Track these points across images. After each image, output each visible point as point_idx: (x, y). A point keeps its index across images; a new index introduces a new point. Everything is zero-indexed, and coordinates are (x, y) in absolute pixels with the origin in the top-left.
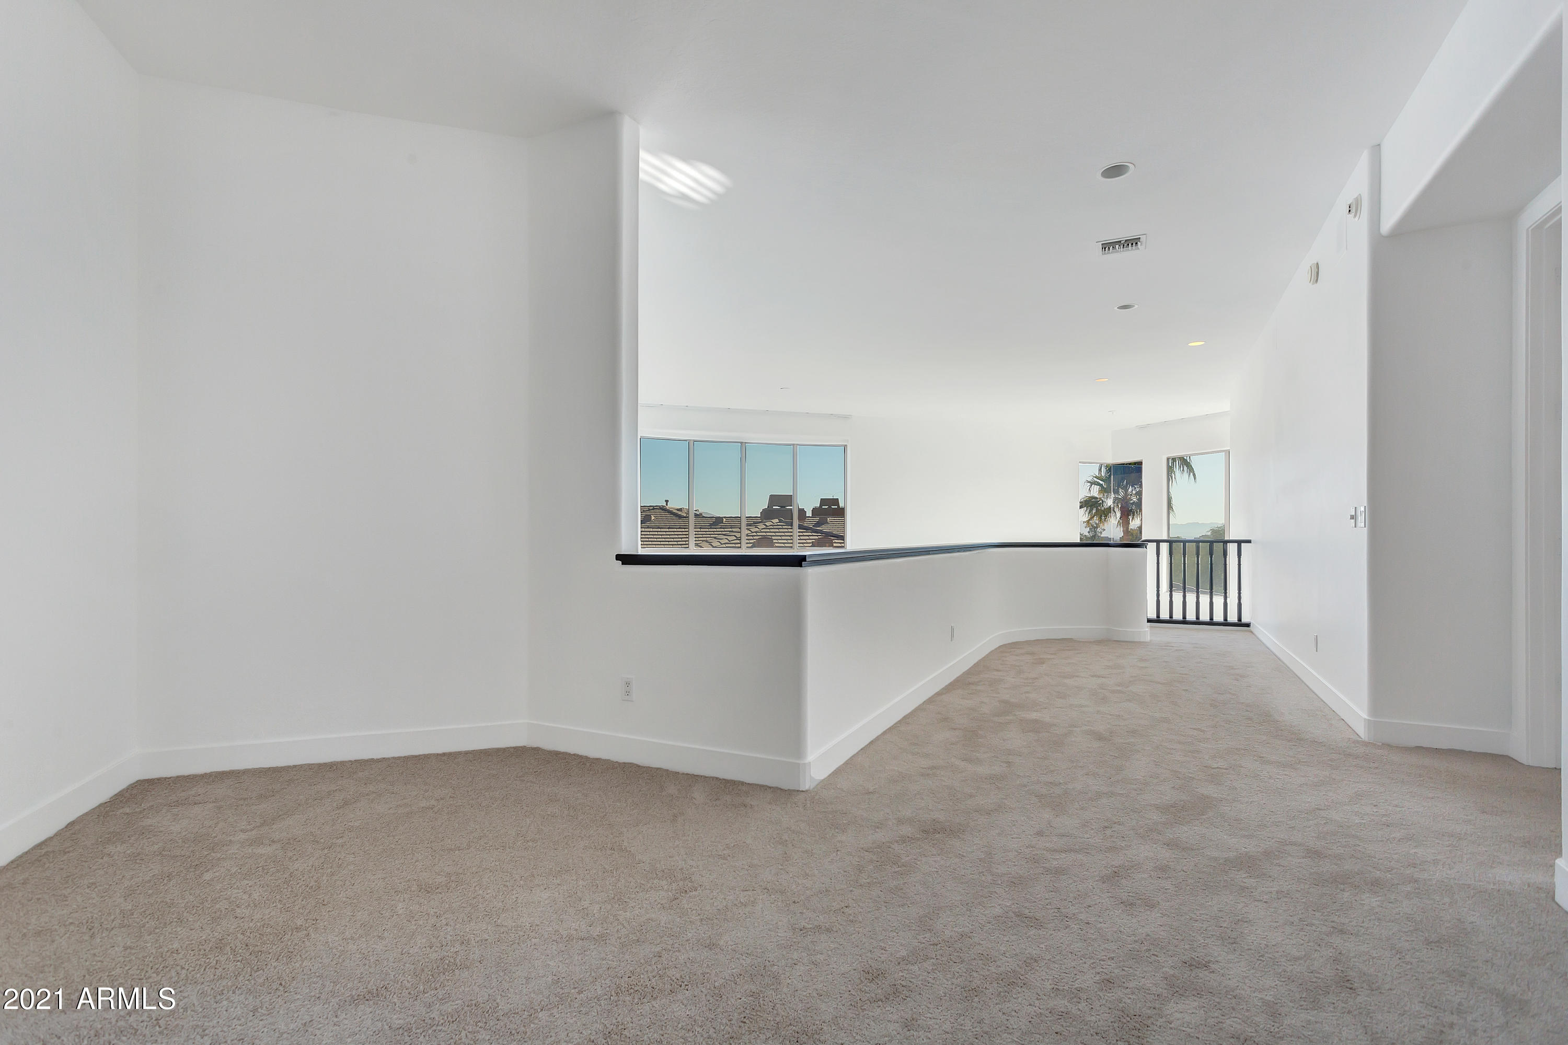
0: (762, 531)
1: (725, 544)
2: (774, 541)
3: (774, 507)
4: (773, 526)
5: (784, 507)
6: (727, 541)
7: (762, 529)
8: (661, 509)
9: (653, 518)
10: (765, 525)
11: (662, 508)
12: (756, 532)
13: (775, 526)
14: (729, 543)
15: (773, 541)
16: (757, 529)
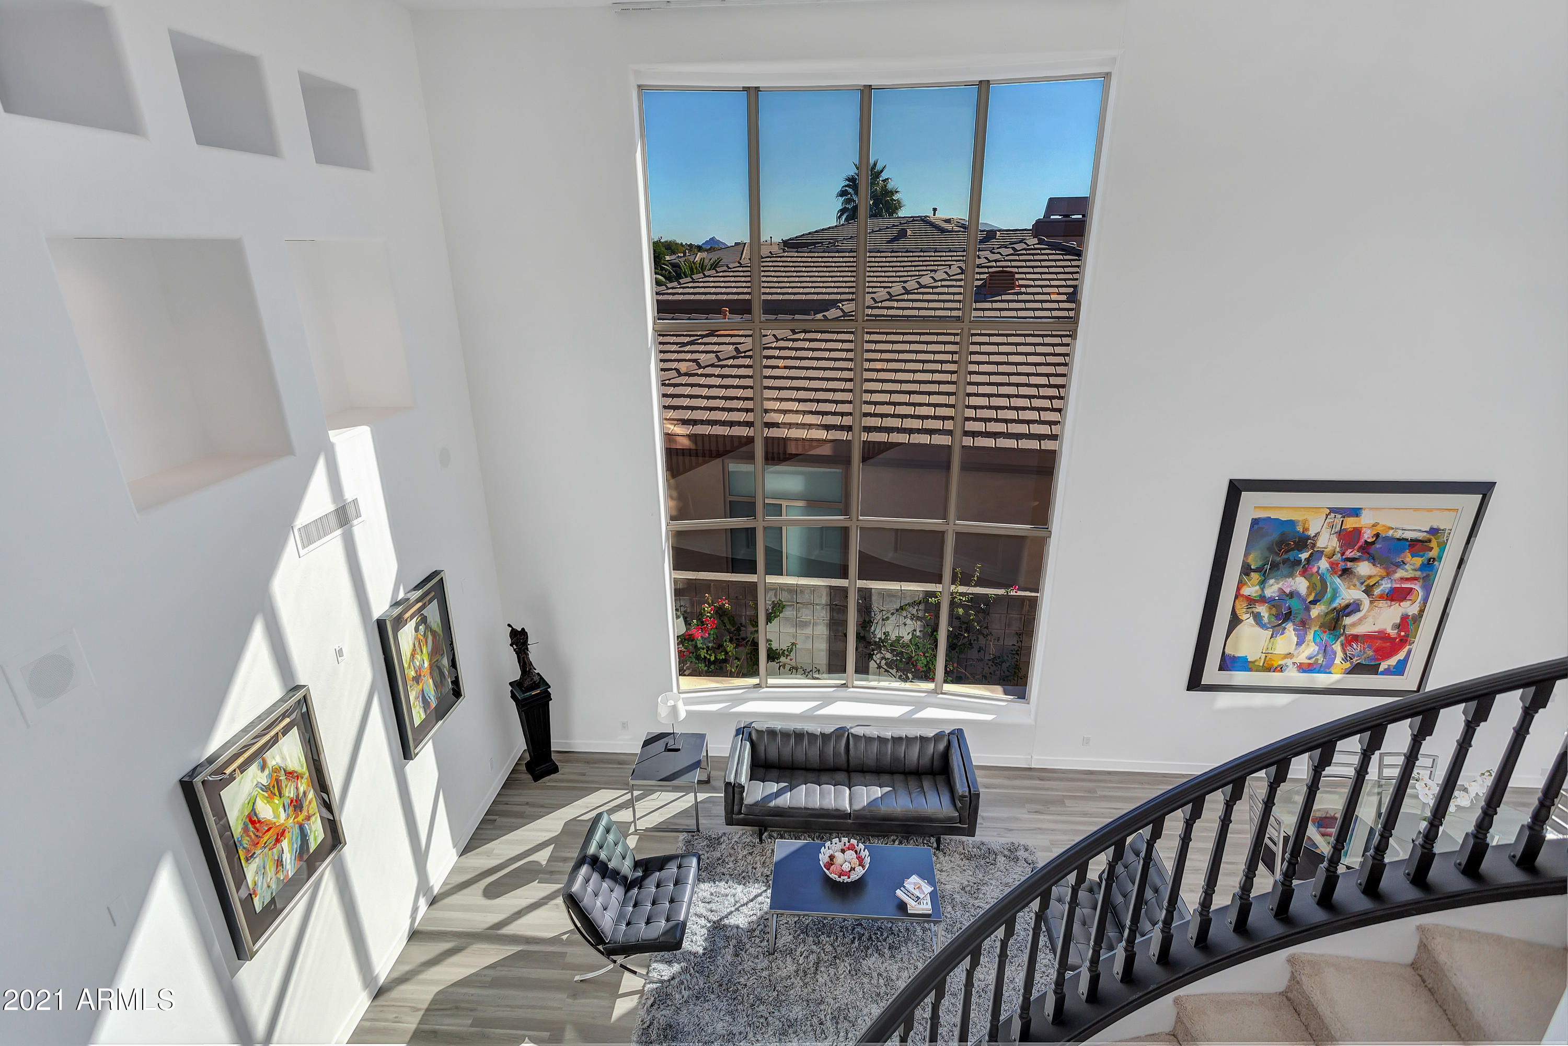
0: (1006, 258)
1: (941, 280)
2: (1017, 276)
3: (1052, 217)
4: (1026, 250)
5: (1068, 216)
6: (945, 276)
7: (1007, 256)
8: (922, 220)
9: (909, 232)
10: (1014, 249)
11: (924, 220)
12: (996, 261)
13: (1032, 249)
14: (948, 280)
15: (1014, 276)
16: (998, 257)
